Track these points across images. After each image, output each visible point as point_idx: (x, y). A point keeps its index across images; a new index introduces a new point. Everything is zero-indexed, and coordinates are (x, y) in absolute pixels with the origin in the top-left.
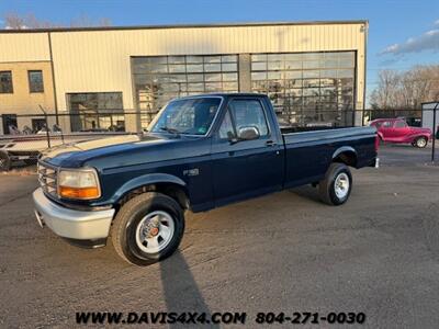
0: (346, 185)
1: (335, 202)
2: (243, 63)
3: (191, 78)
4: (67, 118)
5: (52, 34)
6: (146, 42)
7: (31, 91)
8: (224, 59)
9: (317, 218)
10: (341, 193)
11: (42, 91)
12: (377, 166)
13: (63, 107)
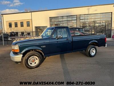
0: (94, 51)
1: (90, 56)
2: (78, 17)
3: (64, 22)
4: (35, 33)
5: (32, 13)
6: (53, 13)
7: (27, 26)
8: (73, 17)
9: (83, 60)
10: (93, 54)
11: (29, 26)
12: (106, 46)
13: (34, 30)
